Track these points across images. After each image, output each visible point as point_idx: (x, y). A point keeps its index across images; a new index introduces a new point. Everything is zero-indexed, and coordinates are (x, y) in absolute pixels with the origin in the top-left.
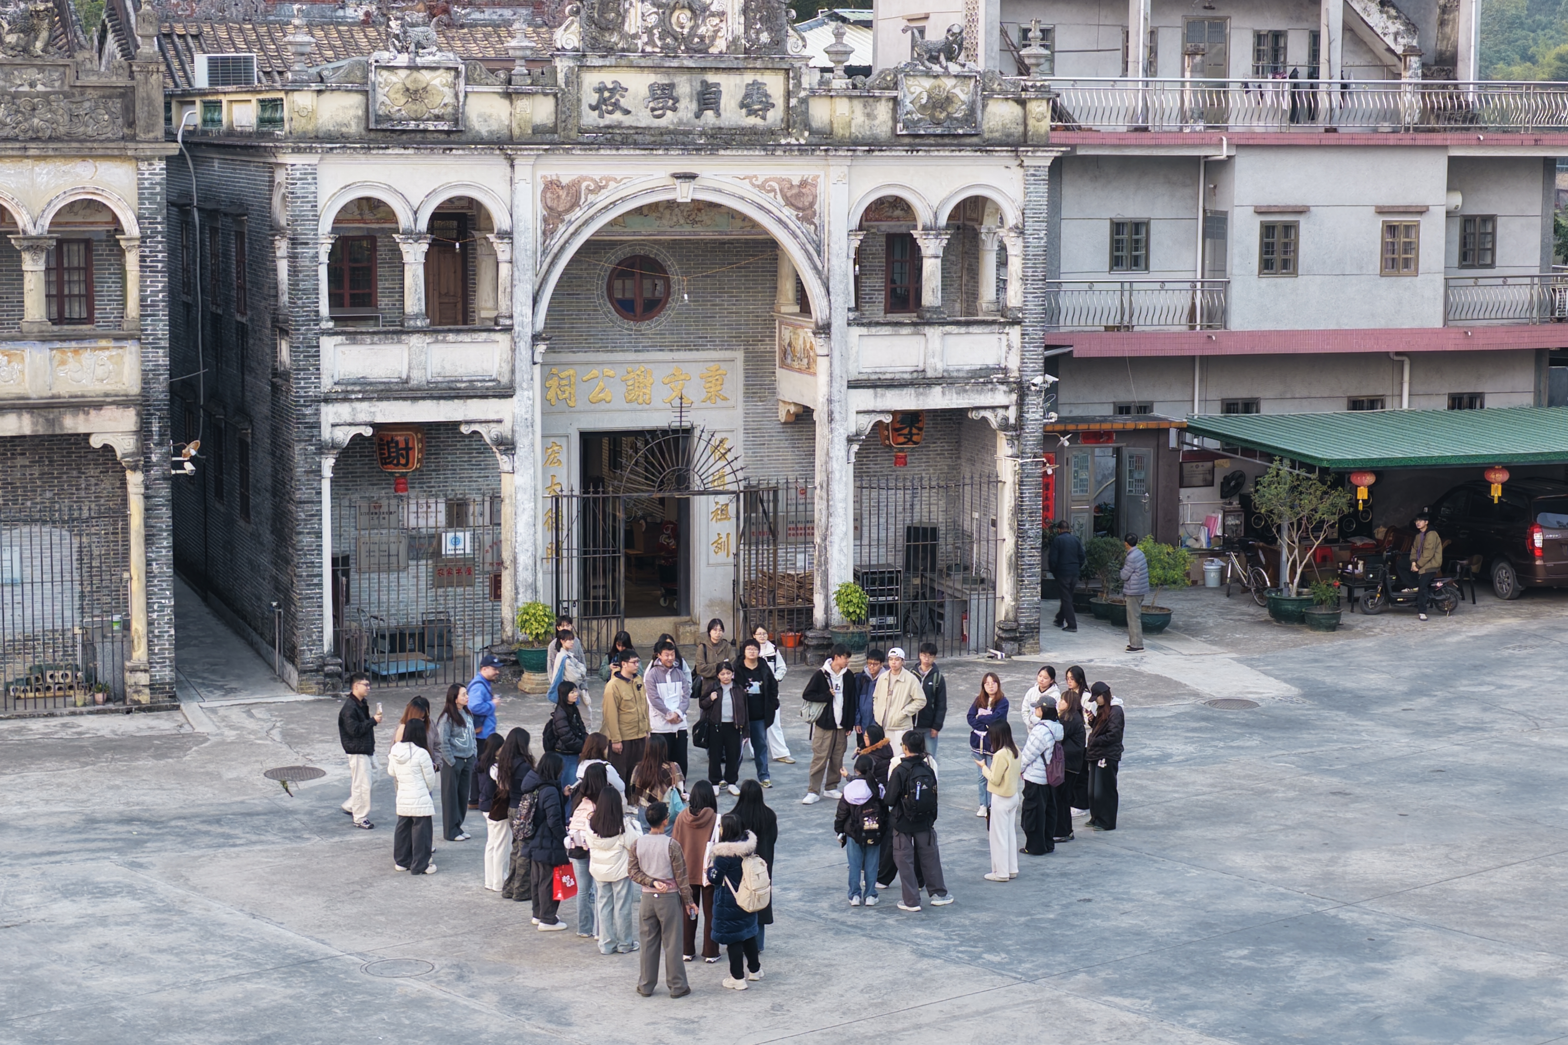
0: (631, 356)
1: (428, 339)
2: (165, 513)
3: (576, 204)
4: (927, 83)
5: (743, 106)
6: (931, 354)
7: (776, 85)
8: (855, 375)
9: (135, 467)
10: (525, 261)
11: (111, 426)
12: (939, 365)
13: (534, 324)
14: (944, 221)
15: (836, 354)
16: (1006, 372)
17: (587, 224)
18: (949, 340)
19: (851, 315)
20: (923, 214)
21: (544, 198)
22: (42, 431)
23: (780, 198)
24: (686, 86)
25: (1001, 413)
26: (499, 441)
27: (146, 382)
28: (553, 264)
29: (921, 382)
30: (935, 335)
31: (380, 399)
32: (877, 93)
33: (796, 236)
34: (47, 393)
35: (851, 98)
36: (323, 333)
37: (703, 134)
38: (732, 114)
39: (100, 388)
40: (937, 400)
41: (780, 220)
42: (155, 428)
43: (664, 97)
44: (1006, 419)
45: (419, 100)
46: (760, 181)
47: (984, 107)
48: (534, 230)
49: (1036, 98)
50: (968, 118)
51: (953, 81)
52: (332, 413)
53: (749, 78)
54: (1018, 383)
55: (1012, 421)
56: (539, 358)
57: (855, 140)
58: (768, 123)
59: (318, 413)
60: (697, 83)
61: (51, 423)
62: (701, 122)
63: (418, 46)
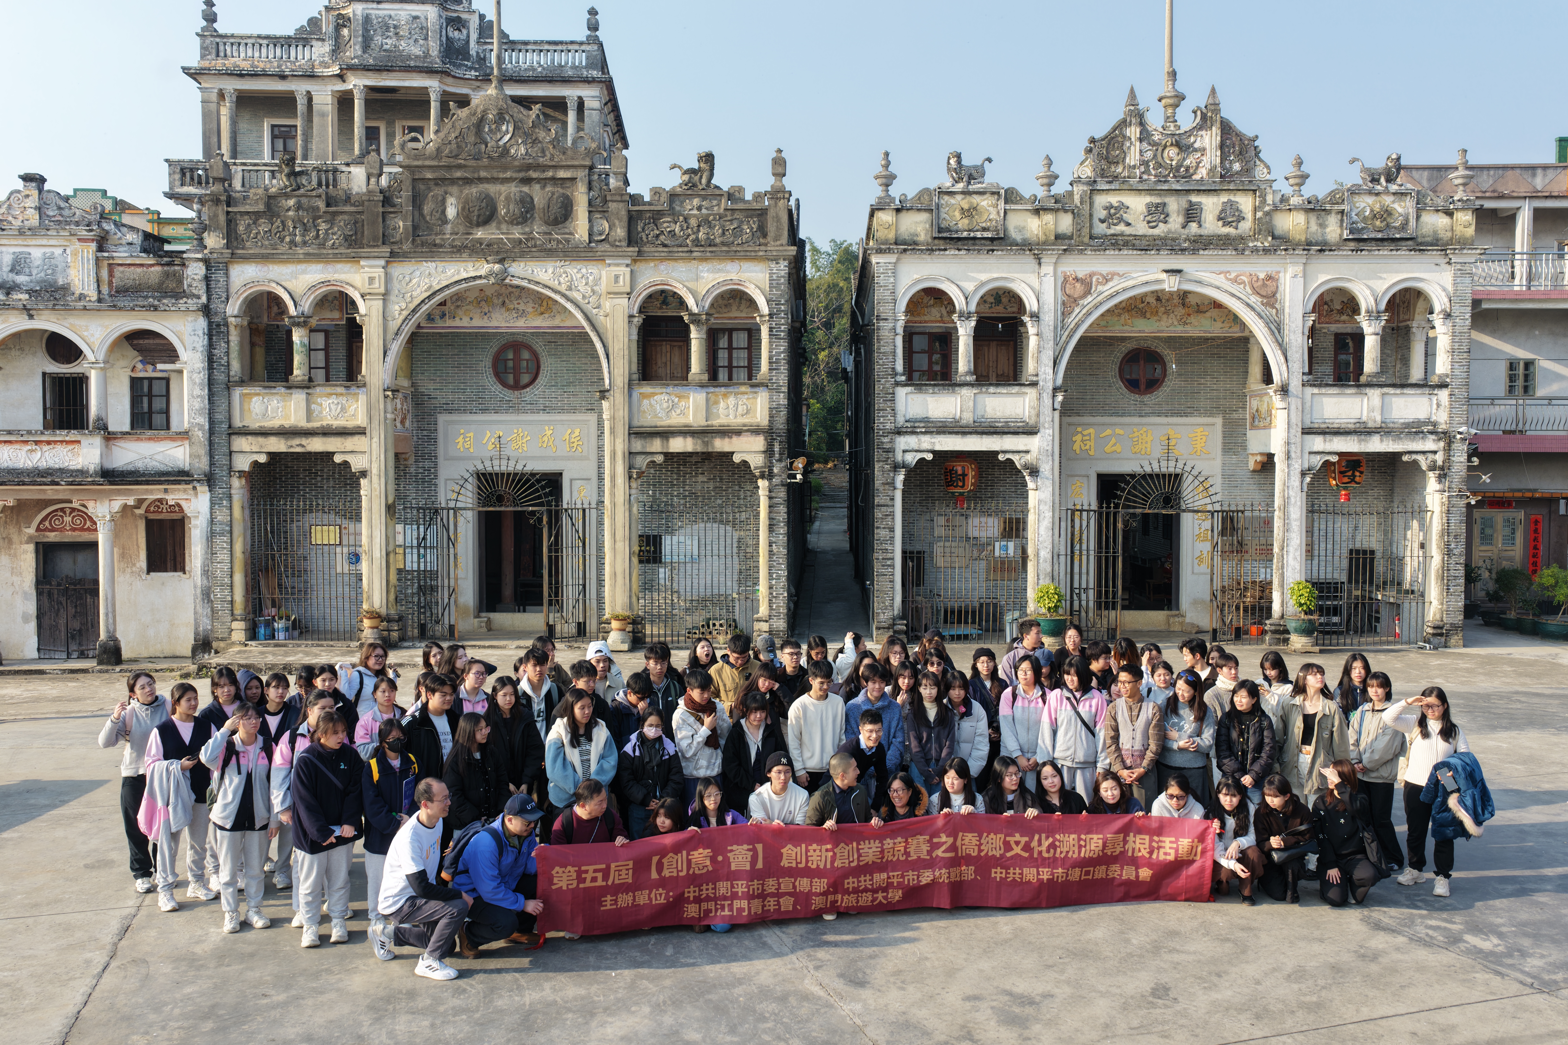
0: (1136, 420)
1: (975, 391)
2: (783, 509)
3: (1088, 292)
4: (1370, 200)
5: (1220, 219)
6: (1371, 410)
7: (1246, 203)
8: (1308, 424)
9: (762, 476)
10: (1049, 333)
11: (747, 447)
12: (1379, 418)
13: (1054, 381)
14: (1383, 306)
15: (1293, 407)
16: (1435, 424)
17: (1096, 307)
18: (1387, 399)
19: (1306, 378)
20: (1365, 301)
21: (1063, 288)
22: (699, 449)
23: (1248, 289)
24: (1174, 205)
25: (1431, 457)
26: (1026, 467)
27: (771, 416)
28: (1070, 336)
29: (1362, 431)
30: (1375, 394)
31: (938, 433)
32: (1328, 207)
33: (1261, 317)
34: (704, 423)
35: (1308, 211)
36: (897, 384)
37: (1187, 239)
38: (1211, 225)
39: (740, 420)
40: (1376, 445)
41: (1248, 305)
42: (777, 449)
43: (1157, 212)
44: (1435, 462)
45: (971, 216)
46: (1233, 275)
47: (1418, 217)
48: (1056, 311)
49: (1463, 209)
50: (1404, 226)
51: (1391, 198)
52: (903, 442)
53: (1224, 198)
54: (1445, 433)
55: (1440, 463)
56: (1057, 406)
57: (1309, 244)
58: (1239, 231)
59: (892, 441)
60: (1183, 202)
61: (706, 444)
62: (1186, 231)
63: (971, 177)
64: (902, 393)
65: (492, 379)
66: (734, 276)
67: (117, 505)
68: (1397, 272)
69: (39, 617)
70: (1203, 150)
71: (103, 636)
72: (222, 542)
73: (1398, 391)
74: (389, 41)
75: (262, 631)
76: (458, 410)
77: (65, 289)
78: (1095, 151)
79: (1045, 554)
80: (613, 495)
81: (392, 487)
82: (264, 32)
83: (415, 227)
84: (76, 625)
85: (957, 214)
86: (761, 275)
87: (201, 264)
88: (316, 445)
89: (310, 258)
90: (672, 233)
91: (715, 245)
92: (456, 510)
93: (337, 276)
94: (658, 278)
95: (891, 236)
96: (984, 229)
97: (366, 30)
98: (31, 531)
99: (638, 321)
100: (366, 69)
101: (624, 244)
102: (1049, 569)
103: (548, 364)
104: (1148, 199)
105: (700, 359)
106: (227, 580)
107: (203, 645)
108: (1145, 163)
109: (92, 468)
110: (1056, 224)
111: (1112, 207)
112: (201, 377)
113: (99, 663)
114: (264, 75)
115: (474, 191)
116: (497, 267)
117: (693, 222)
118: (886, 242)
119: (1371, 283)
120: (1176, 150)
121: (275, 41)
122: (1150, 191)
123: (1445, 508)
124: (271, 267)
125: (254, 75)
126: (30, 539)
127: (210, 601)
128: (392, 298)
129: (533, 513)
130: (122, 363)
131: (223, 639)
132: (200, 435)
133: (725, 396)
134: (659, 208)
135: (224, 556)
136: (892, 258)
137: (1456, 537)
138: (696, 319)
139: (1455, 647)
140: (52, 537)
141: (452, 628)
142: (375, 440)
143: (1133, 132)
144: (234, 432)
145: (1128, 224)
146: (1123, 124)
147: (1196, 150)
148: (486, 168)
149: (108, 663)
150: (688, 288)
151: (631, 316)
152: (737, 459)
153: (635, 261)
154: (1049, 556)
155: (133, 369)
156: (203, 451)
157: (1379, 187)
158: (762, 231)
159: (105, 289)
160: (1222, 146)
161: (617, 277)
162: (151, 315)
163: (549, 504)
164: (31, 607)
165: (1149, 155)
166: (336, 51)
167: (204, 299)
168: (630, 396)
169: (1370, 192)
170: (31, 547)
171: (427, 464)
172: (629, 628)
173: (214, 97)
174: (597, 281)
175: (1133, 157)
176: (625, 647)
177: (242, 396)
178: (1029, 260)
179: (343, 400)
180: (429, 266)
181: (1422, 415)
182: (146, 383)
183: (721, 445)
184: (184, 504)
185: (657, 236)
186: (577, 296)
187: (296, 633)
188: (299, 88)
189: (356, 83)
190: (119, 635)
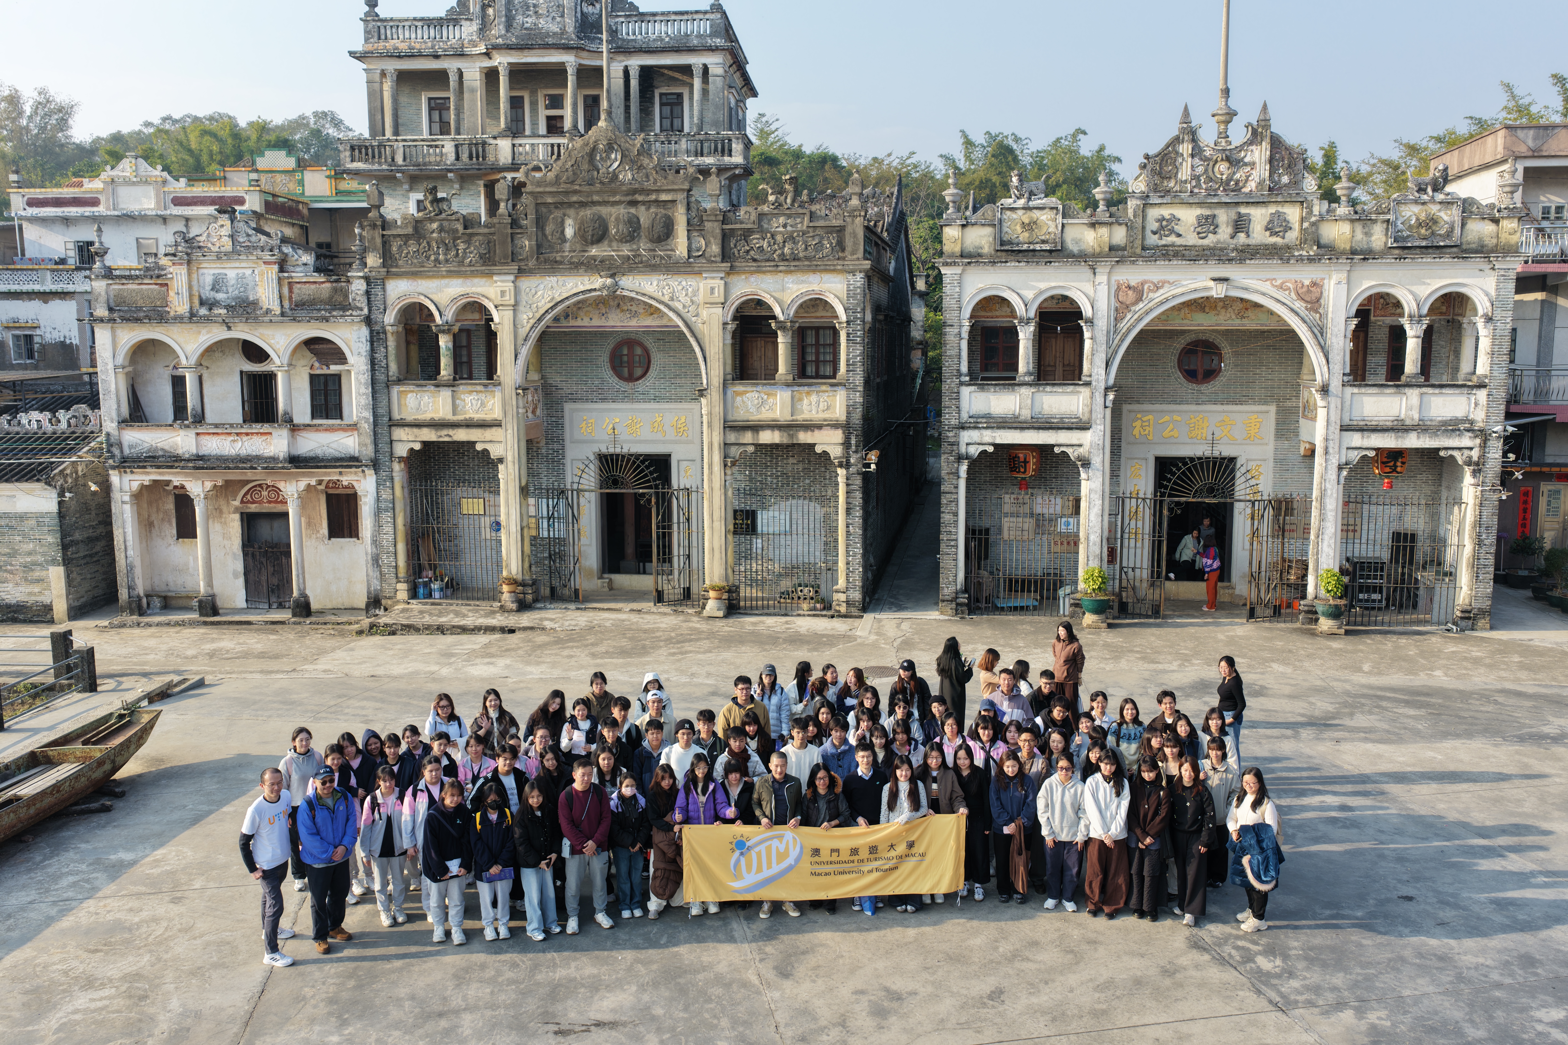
0: (1193, 407)
1: (1033, 390)
2: (858, 495)
3: (1140, 299)
4: (1416, 209)
5: (1267, 229)
6: (1409, 408)
7: (1293, 213)
8: (1346, 421)
9: (841, 465)
10: (1102, 337)
11: (827, 440)
12: (1416, 416)
13: (1106, 381)
14: (1425, 311)
15: (1332, 406)
16: (1472, 422)
17: (1147, 313)
18: (1425, 398)
19: (1346, 379)
20: (1409, 305)
21: (1117, 296)
22: (786, 441)
23: (1293, 295)
24: (1223, 216)
25: (1466, 453)
26: (1079, 459)
27: (848, 413)
28: (1122, 340)
29: (1400, 428)
30: (1413, 395)
31: (999, 428)
32: (1373, 217)
33: (1304, 321)
34: (789, 418)
35: (1352, 221)
36: (962, 384)
37: (1235, 249)
38: (1259, 235)
39: (822, 416)
40: (1412, 441)
41: (1292, 310)
42: (853, 442)
43: (1208, 224)
44: (1470, 457)
45: (1032, 230)
46: (1279, 282)
47: (1463, 225)
48: (1109, 317)
49: (1508, 217)
50: (1449, 234)
51: (1438, 207)
52: (966, 436)
53: (1272, 209)
54: (1481, 431)
55: (1475, 459)
56: (1109, 404)
57: (1354, 252)
58: (1286, 241)
59: (957, 436)
60: (1233, 214)
61: (791, 436)
62: (1234, 241)
63: (1031, 194)
64: (966, 391)
65: (610, 372)
66: (816, 287)
67: (302, 484)
68: (1440, 278)
69: (245, 574)
70: (1252, 165)
71: (295, 594)
72: (386, 517)
73: (1437, 391)
74: (529, 20)
75: (421, 591)
76: (581, 400)
77: (255, 304)
78: (1149, 167)
79: (1095, 538)
80: (711, 481)
81: (524, 472)
82: (419, 15)
83: (539, 246)
84: (275, 581)
85: (1019, 228)
86: (839, 286)
87: (362, 281)
88: (461, 435)
89: (451, 274)
90: (761, 249)
91: (799, 260)
92: (579, 491)
93: (474, 290)
94: (748, 290)
95: (957, 249)
96: (1043, 242)
97: (508, 10)
98: (237, 503)
99: (731, 327)
100: (509, 47)
101: (719, 259)
102: (1098, 551)
103: (658, 359)
104: (1199, 211)
105: (786, 361)
106: (392, 549)
107: (375, 602)
108: (1197, 178)
109: (281, 456)
110: (1110, 237)
111: (1164, 219)
112: (366, 378)
113: (294, 615)
114: (420, 55)
115: (588, 212)
116: (609, 281)
117: (779, 238)
118: (952, 255)
119: (1414, 288)
120: (1227, 165)
121: (428, 22)
122: (1200, 204)
123: (1478, 501)
124: (420, 282)
125: (412, 56)
126: (236, 510)
127: (379, 566)
128: (521, 308)
129: (643, 495)
130: (303, 362)
131: (390, 598)
132: (366, 427)
133: (808, 393)
134: (749, 226)
135: (388, 528)
136: (958, 270)
137: (1487, 528)
138: (782, 326)
139: (1483, 629)
140: (253, 508)
141: (576, 591)
142: (510, 431)
143: (1185, 148)
144: (393, 424)
145: (1179, 235)
146: (1177, 140)
147: (1246, 164)
148: (598, 193)
149: (301, 616)
150: (775, 299)
151: (725, 324)
152: (818, 449)
153: (728, 274)
154: (1098, 540)
155: (312, 367)
156: (369, 440)
157: (1425, 197)
158: (841, 246)
159: (286, 304)
160: (1271, 160)
161: (712, 289)
162: (324, 325)
163: (657, 487)
164: (239, 566)
165: (1200, 170)
166: (483, 29)
167: (366, 311)
168: (725, 393)
169: (1416, 202)
170: (237, 517)
171: (556, 446)
172: (725, 596)
173: (377, 77)
174: (696, 292)
175: (1185, 173)
176: (721, 614)
177: (399, 393)
178: (1084, 271)
179: (482, 396)
180: (552, 280)
181: (1460, 413)
182: (322, 379)
183: (804, 437)
184: (355, 484)
185: (748, 252)
186: (678, 306)
187: (449, 592)
188: (451, 65)
189: (501, 61)
190: (308, 592)
